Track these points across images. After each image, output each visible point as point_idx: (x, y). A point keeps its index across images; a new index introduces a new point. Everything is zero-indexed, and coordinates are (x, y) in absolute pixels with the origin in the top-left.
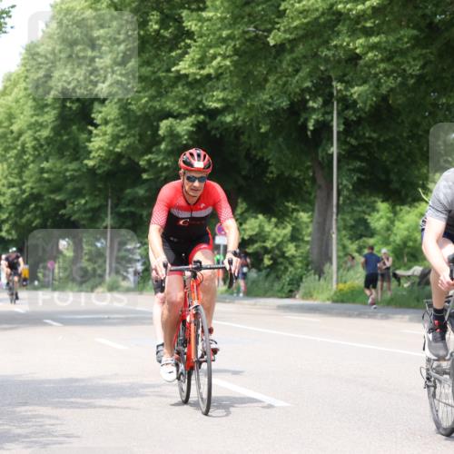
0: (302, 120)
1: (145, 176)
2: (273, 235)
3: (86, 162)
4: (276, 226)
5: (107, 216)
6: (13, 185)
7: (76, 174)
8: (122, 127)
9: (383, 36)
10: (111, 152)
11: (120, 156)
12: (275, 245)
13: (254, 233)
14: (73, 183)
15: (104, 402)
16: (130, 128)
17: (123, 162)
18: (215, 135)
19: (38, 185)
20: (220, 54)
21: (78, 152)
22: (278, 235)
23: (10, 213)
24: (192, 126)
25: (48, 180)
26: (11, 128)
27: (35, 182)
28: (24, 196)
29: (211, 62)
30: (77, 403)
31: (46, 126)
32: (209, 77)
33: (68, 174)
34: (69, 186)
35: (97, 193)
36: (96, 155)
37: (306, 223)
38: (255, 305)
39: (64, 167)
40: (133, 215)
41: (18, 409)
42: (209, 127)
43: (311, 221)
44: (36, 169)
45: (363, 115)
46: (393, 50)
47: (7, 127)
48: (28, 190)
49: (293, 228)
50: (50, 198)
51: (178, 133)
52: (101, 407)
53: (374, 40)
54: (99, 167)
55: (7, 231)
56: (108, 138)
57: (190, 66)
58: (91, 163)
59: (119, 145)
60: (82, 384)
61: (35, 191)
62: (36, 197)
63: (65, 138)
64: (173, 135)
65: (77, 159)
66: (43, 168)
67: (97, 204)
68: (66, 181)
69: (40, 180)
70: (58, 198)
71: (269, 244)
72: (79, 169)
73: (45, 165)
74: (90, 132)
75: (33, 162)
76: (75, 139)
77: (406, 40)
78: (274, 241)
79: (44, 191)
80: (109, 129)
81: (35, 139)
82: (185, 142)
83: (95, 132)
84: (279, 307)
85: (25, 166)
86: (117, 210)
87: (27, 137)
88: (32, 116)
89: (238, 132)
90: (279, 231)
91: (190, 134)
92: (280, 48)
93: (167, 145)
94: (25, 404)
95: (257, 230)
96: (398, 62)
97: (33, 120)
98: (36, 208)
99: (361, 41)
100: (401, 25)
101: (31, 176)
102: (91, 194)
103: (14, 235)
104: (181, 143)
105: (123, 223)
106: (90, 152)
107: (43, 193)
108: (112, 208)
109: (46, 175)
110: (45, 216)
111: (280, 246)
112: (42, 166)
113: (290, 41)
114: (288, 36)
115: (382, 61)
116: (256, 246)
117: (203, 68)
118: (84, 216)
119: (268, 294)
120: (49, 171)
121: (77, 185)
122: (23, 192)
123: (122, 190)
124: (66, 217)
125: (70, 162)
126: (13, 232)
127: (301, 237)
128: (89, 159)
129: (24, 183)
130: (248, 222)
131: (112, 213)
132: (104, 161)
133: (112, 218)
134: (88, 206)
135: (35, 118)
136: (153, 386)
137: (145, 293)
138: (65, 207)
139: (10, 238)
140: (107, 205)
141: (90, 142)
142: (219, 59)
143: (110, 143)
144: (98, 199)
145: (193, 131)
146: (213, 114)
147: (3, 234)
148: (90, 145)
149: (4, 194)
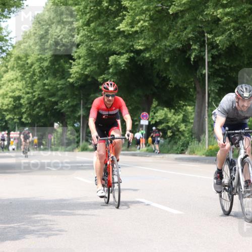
0: (188, 55)
2: (173, 119)
3: (69, 80)
4: (174, 114)
5: (80, 110)
6: (28, 93)
7: (63, 86)
8: (89, 60)
9: (232, 8)
10: (82, 74)
11: (87, 76)
12: (174, 124)
13: (162, 118)
14: (62, 91)
15: (80, 212)
16: (93, 61)
17: (89, 80)
18: (140, 64)
19: (42, 93)
20: (142, 19)
21: (64, 74)
22: (176, 119)
23: (27, 108)
24: (127, 59)
25: (48, 90)
26: (27, 61)
27: (40, 91)
28: (35, 99)
29: (137, 24)
30: (65, 213)
31: (46, 60)
32: (136, 32)
33: (59, 86)
34: (60, 93)
35: (75, 97)
36: (74, 76)
37: (191, 112)
38: (163, 158)
39: (57, 83)
41: (33, 216)
42: (136, 60)
43: (194, 111)
44: (41, 84)
45: (223, 52)
46: (238, 16)
47: (25, 61)
48: (36, 95)
49: (184, 115)
50: (49, 100)
51: (119, 63)
53: (228, 10)
54: (76, 82)
55: (25, 118)
56: (80, 66)
57: (126, 26)
58: (71, 80)
59: (87, 70)
60: (68, 202)
61: (41, 96)
62: (41, 99)
63: (57, 66)
64: (116, 64)
65: (64, 78)
66: (45, 83)
67: (75, 103)
68: (58, 90)
69: (44, 90)
70: (53, 100)
71: (170, 124)
72: (65, 84)
73: (46, 81)
74: (71, 64)
75: (39, 80)
76: (63, 67)
77: (246, 10)
78: (173, 122)
79: (45, 96)
80: (81, 61)
81: (41, 67)
82: (123, 68)
83: (73, 63)
84: (176, 159)
85: (35, 82)
86: (86, 106)
87: (36, 66)
88: (39, 55)
89: (152, 62)
90: (176, 117)
91: (126, 64)
92: (176, 15)
93: (113, 70)
94: (37, 213)
95: (164, 116)
96: (241, 22)
97: (39, 57)
98: (41, 105)
99: (221, 10)
100: (243, 2)
101: (38, 88)
102: (71, 98)
103: (29, 120)
104: (121, 69)
106: (71, 74)
107: (45, 97)
108: (83, 105)
109: (46, 87)
110: (46, 110)
111: (176, 125)
112: (44, 82)
113: (181, 11)
114: (180, 8)
115: (232, 21)
116: (163, 125)
117: (133, 27)
118: (68, 110)
119: (170, 152)
120: (48, 85)
121: (64, 93)
122: (34, 96)
123: (89, 95)
124: (58, 110)
125: (60, 80)
126: (29, 119)
127: (188, 120)
128: (70, 78)
129: (35, 92)
130: (159, 112)
131: (83, 108)
132: (78, 79)
133: (83, 111)
134: (70, 104)
135: (40, 56)
138: (57, 105)
139: (27, 122)
140: (80, 103)
141: (71, 69)
142: (142, 22)
143: (82, 69)
144: (75, 100)
145: (127, 62)
146: (138, 52)
147: (23, 120)
148: (71, 70)
149: (23, 98)
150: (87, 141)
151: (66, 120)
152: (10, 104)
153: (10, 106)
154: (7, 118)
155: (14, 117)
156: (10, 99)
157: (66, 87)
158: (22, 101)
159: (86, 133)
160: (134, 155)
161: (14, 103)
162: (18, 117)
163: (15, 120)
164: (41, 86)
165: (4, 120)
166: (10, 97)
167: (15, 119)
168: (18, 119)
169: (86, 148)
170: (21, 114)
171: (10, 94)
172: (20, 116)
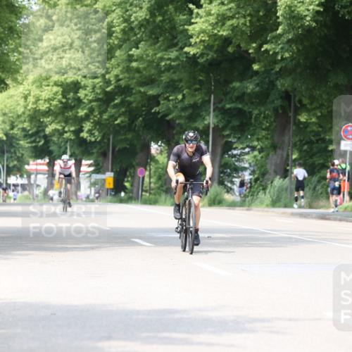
1: (256, 67)
3: (186, 49)
5: (209, 114)
7: (173, 63)
10: (214, 37)
11: (227, 41)
14: (168, 74)
15: (203, 338)
17: (230, 49)
19: (126, 75)
21: (176, 37)
23: (91, 110)
25: (138, 70)
26: (96, 6)
33: (163, 64)
34: (165, 78)
35: (197, 86)
36: (198, 40)
39: (159, 55)
40: (240, 113)
41: (101, 344)
44: (125, 57)
48: (113, 80)
50: (140, 92)
52: (200, 344)
54: (202, 55)
55: (90, 132)
56: (212, 19)
58: (192, 51)
59: (225, 27)
60: (177, 316)
61: (122, 83)
62: (123, 91)
63: (160, 18)
66: (132, 56)
68: (161, 72)
69: (128, 69)
70: (151, 92)
72: (177, 58)
74: (191, 12)
75: (120, 47)
76: (171, 20)
79: (133, 83)
80: (214, 8)
83: (196, 11)
86: (221, 106)
87: (115, 18)
94: (109, 338)
98: (122, 103)
101: (118, 65)
103: (97, 136)
105: (229, 122)
106: (191, 37)
107: (132, 86)
108: (214, 104)
109: (134, 64)
110: (132, 114)
112: (131, 53)
118: (183, 114)
120: (139, 59)
121: (175, 77)
122: (108, 83)
123: (228, 82)
124: (159, 116)
126: (97, 134)
128: (190, 45)
131: (214, 111)
132: (209, 47)
133: (216, 116)
134: (186, 102)
136: (263, 320)
137: (254, 208)
138: (158, 104)
139: (93, 139)
140: (210, 101)
143: (214, 25)
144: (198, 93)
147: (84, 135)
148: (190, 28)
149: (85, 87)
150: (221, 183)
151: (176, 137)
152: (53, 99)
153: (55, 103)
154: (48, 130)
155: (64, 128)
156: (55, 89)
157: (178, 65)
158: (81, 94)
159: (221, 166)
160: (323, 217)
161: (64, 97)
162: (72, 129)
163: (66, 135)
164: (123, 61)
165: (42, 134)
166: (56, 84)
167: (66, 132)
168: (74, 132)
169: (218, 198)
170: (80, 121)
171: (56, 78)
172: (77, 127)
